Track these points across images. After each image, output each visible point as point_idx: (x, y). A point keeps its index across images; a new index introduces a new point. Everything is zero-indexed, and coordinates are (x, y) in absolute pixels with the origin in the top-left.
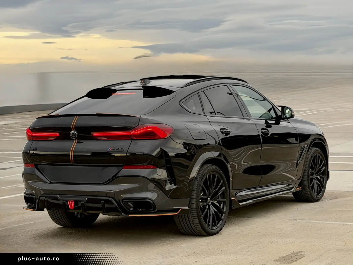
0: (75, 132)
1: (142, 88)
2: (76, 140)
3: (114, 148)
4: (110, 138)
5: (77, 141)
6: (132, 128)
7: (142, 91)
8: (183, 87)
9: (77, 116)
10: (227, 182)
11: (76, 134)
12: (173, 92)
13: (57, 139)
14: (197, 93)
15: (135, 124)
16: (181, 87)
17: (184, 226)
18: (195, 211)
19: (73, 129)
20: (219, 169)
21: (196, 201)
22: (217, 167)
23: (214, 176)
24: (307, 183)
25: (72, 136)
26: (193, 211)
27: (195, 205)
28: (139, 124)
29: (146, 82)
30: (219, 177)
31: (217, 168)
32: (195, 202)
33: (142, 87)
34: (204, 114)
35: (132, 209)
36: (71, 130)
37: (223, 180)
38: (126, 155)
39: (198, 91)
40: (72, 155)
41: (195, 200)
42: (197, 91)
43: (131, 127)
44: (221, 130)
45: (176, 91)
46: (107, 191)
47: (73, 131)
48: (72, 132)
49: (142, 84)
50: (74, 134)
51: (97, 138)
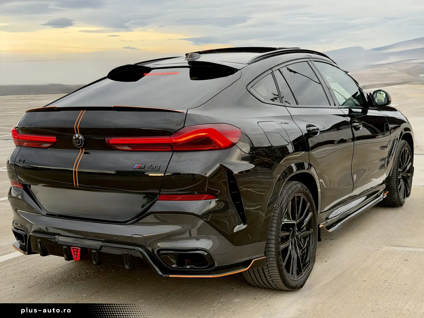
0: (81, 137)
1: (188, 65)
2: (82, 149)
3: (144, 165)
4: (136, 148)
5: (84, 150)
6: (173, 132)
7: (189, 69)
8: (250, 63)
9: (84, 110)
10: (314, 205)
11: (81, 139)
12: (237, 70)
13: (54, 146)
14: (271, 73)
15: (179, 125)
16: (248, 64)
17: (254, 279)
18: (274, 259)
19: (77, 132)
20: (306, 187)
21: (275, 244)
22: (303, 184)
23: (299, 198)
24: (395, 185)
25: (76, 142)
26: (271, 259)
27: (273, 250)
28: (185, 126)
29: (194, 57)
30: (306, 199)
31: (303, 186)
32: (273, 246)
33: (189, 63)
34: (282, 104)
35: (174, 266)
36: (74, 133)
37: (310, 203)
38: (164, 175)
39: (273, 69)
40: (75, 172)
41: (273, 242)
42: (271, 69)
43: (172, 130)
44: (307, 127)
45: (240, 70)
46: (132, 236)
47: (77, 136)
48: (75, 136)
49: (188, 59)
50: (78, 139)
51: (116, 148)
